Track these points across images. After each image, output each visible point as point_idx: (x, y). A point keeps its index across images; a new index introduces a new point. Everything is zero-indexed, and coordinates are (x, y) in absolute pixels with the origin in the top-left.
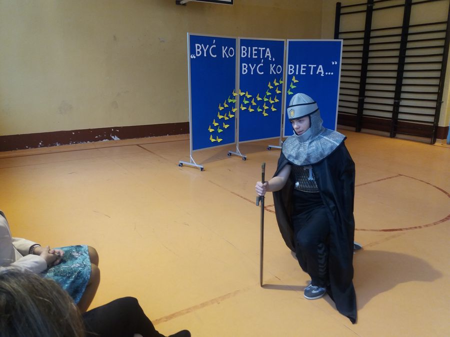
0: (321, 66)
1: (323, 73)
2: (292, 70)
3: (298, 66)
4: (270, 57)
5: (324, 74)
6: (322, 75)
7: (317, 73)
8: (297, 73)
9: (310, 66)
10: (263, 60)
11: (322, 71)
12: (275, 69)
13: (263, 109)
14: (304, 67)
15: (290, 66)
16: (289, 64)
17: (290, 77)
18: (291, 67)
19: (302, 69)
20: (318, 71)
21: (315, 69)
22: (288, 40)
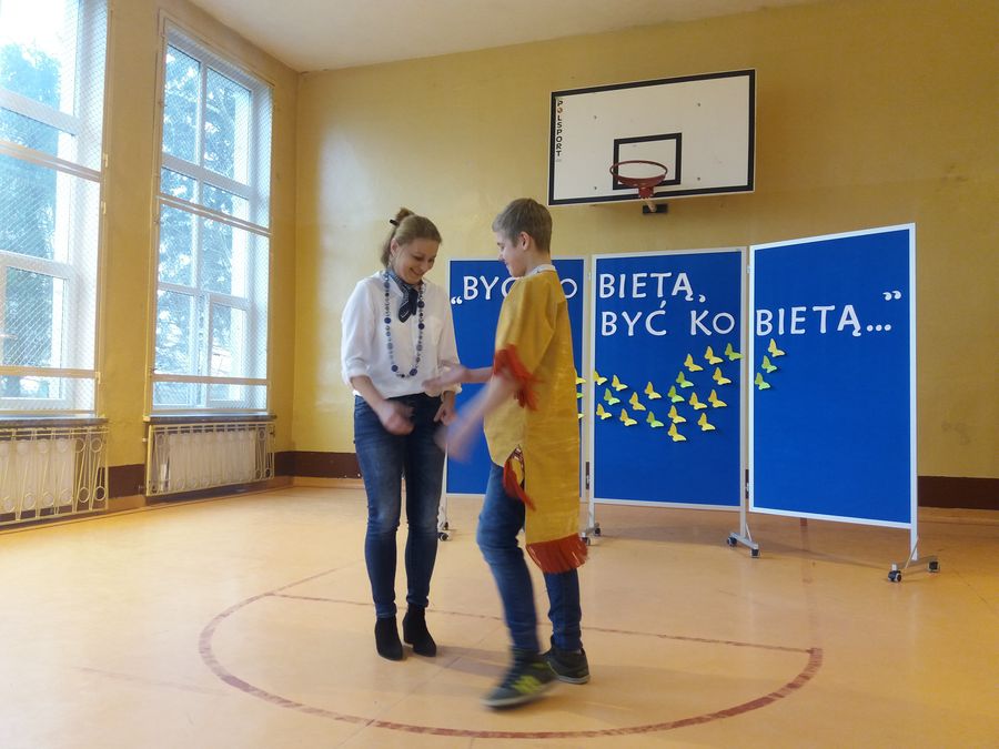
0: (849, 309)
1: (858, 327)
2: (766, 322)
3: (782, 311)
4: (690, 293)
5: (863, 330)
6: (856, 333)
7: (840, 328)
8: (781, 332)
9: (815, 309)
10: (664, 303)
11: (855, 322)
12: (707, 322)
13: (668, 423)
14: (799, 314)
15: (760, 312)
16: (757, 307)
17: (761, 344)
18: (764, 317)
19: (795, 319)
20: (843, 323)
21: (834, 318)
22: (753, 248)
